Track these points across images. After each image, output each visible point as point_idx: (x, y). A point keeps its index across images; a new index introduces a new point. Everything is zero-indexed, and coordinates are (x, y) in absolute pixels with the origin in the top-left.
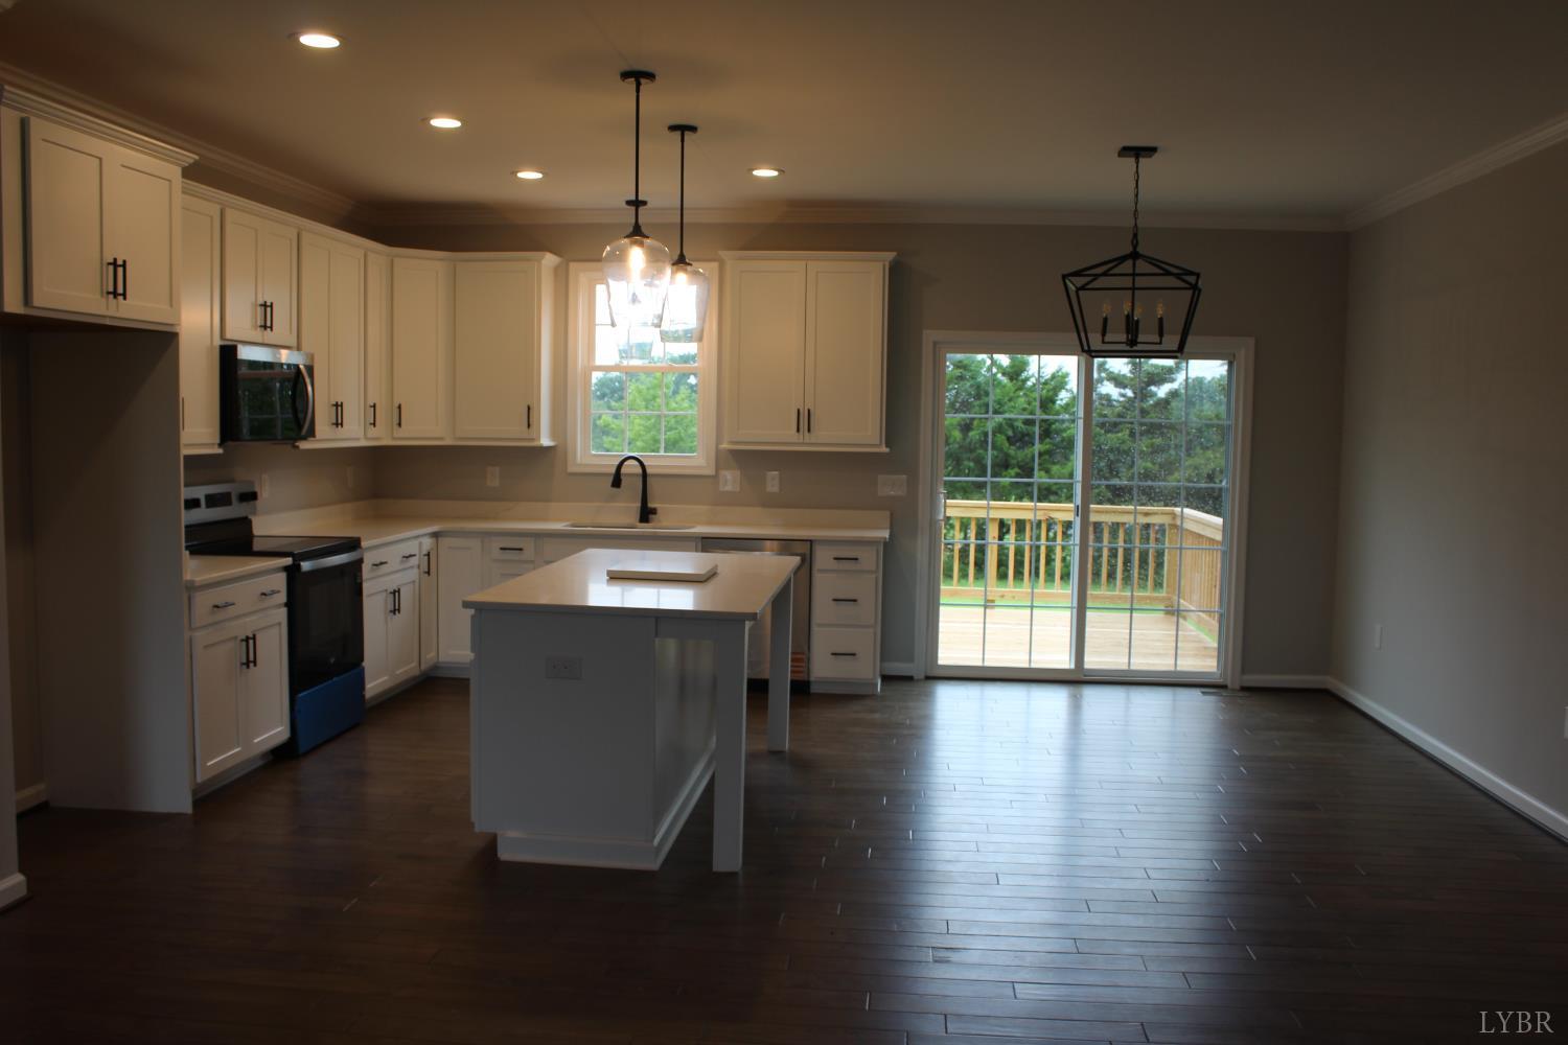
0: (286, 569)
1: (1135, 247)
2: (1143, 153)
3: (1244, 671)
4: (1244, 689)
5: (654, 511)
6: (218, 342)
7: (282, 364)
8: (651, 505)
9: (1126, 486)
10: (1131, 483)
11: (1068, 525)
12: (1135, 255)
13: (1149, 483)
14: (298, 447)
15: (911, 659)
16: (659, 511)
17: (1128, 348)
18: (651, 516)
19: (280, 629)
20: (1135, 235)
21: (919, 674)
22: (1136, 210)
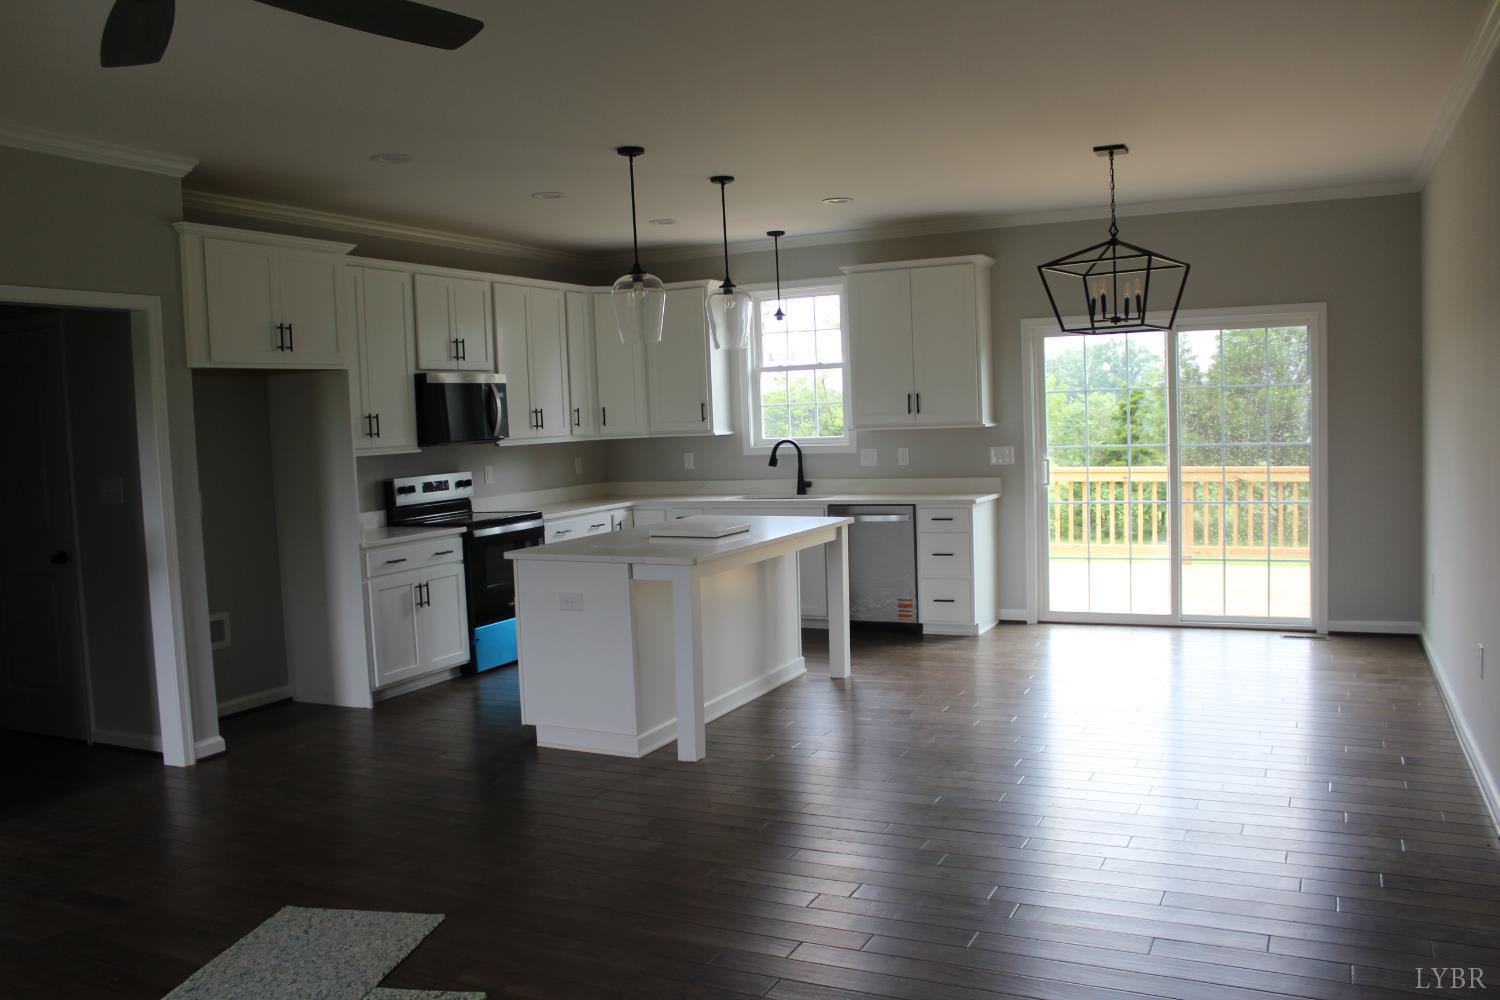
0: (463, 535)
1: (1114, 235)
2: (1115, 151)
3: (1330, 618)
4: (1332, 634)
5: (809, 484)
6: (412, 371)
7: (480, 385)
8: (806, 480)
9: (1215, 447)
10: (1219, 444)
11: (1162, 485)
12: (1114, 242)
13: (1236, 443)
14: (498, 445)
15: (1023, 606)
16: (813, 484)
17: (1113, 324)
18: (808, 489)
19: (457, 579)
20: (1114, 224)
21: (1032, 619)
22: (1113, 201)
